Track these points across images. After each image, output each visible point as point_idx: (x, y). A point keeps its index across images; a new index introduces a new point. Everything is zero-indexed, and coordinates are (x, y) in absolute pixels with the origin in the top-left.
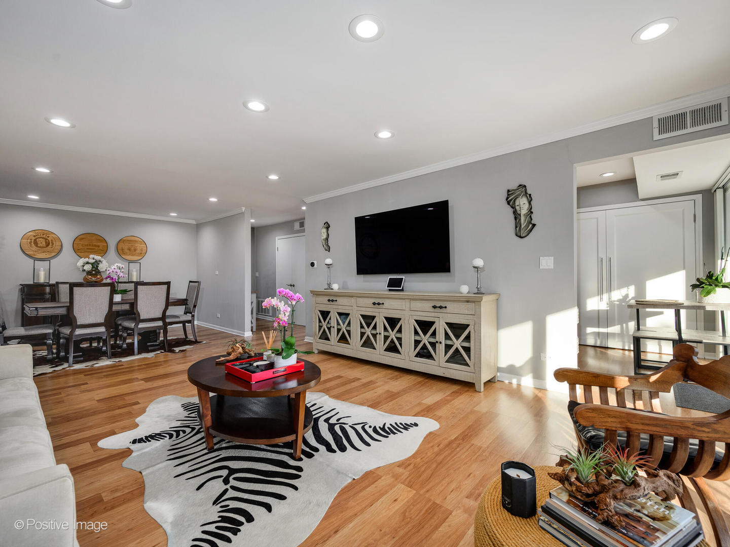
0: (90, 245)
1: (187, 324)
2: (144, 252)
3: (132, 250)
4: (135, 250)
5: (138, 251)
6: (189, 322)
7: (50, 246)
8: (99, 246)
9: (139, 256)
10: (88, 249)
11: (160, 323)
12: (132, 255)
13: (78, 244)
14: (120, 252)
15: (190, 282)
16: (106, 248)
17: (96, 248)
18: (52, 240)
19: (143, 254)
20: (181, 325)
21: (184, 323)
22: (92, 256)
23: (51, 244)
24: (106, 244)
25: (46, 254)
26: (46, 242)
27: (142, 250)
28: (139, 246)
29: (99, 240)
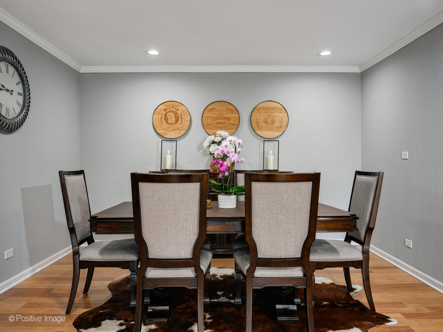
0: (220, 118)
1: (352, 269)
2: (284, 124)
3: (270, 123)
4: (273, 122)
5: (277, 124)
6: (357, 264)
7: (179, 122)
8: (229, 119)
9: (277, 131)
10: (218, 123)
11: (297, 272)
12: (270, 130)
13: (207, 117)
14: (255, 126)
15: (358, 173)
16: (238, 122)
17: (227, 122)
18: (181, 114)
19: (283, 128)
20: (341, 269)
21: (346, 265)
22: (219, 132)
23: (180, 119)
24: (237, 116)
25: (176, 133)
26: (176, 117)
27: (281, 122)
28: (279, 116)
29: (230, 110)
